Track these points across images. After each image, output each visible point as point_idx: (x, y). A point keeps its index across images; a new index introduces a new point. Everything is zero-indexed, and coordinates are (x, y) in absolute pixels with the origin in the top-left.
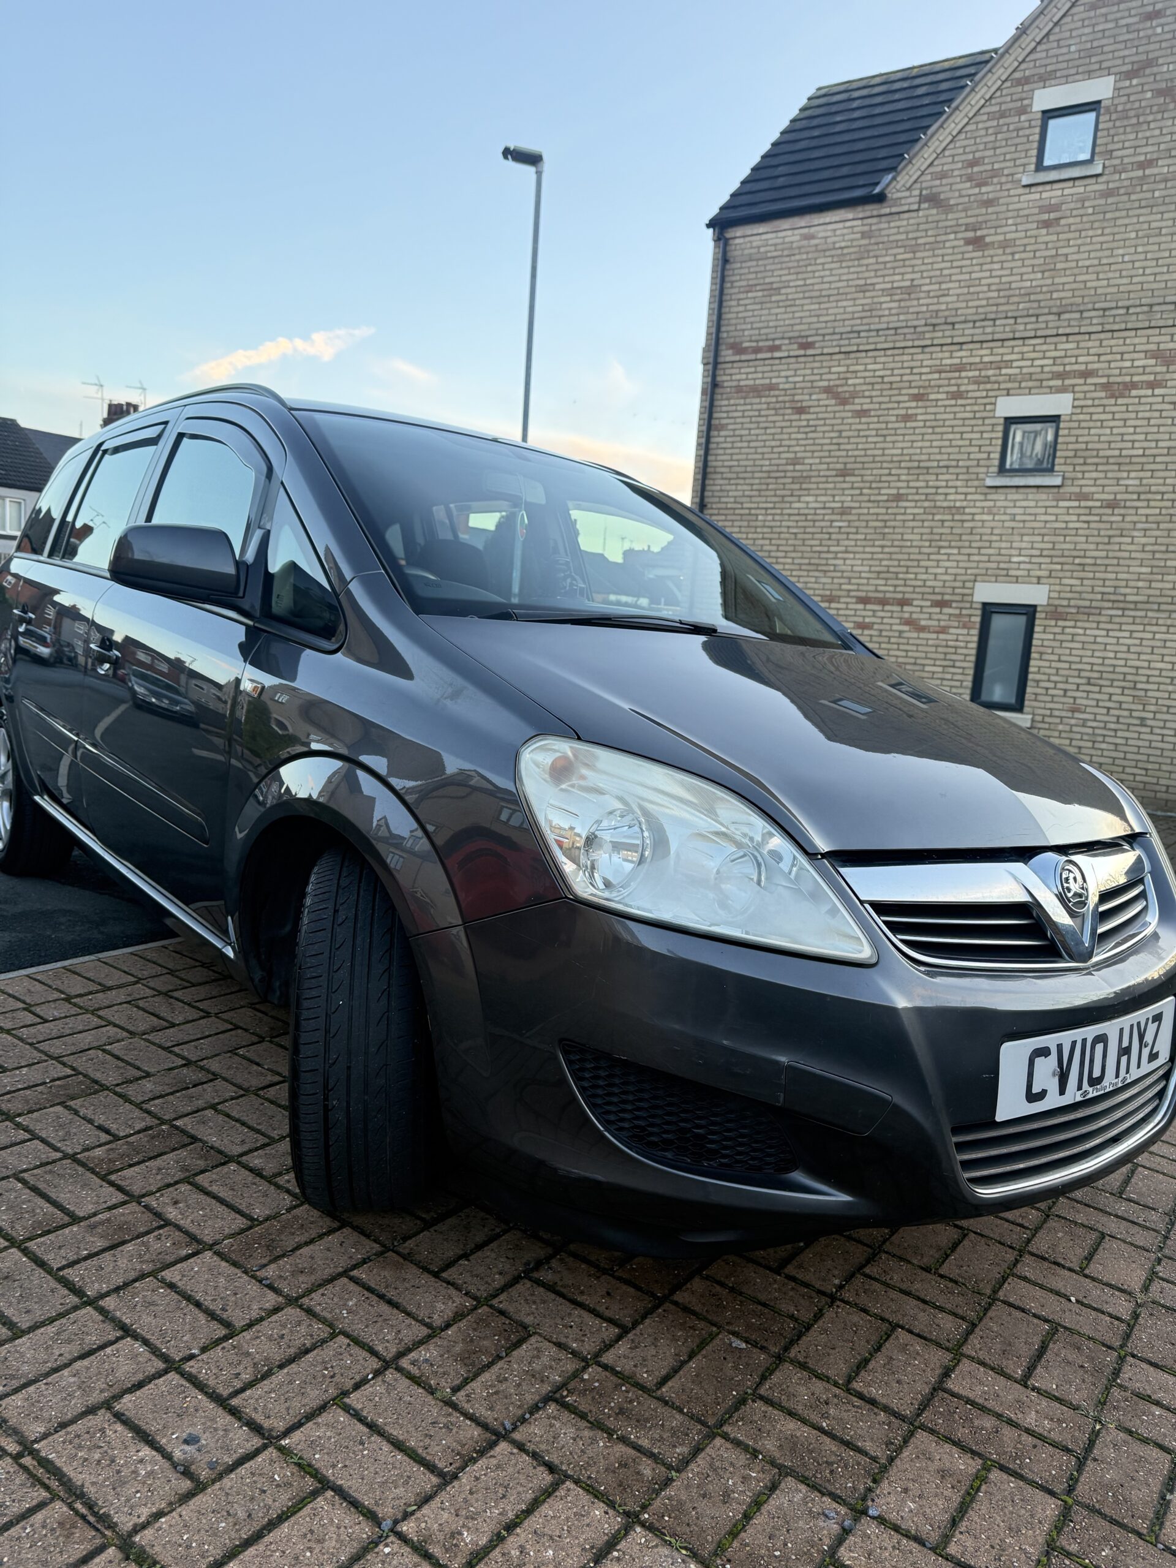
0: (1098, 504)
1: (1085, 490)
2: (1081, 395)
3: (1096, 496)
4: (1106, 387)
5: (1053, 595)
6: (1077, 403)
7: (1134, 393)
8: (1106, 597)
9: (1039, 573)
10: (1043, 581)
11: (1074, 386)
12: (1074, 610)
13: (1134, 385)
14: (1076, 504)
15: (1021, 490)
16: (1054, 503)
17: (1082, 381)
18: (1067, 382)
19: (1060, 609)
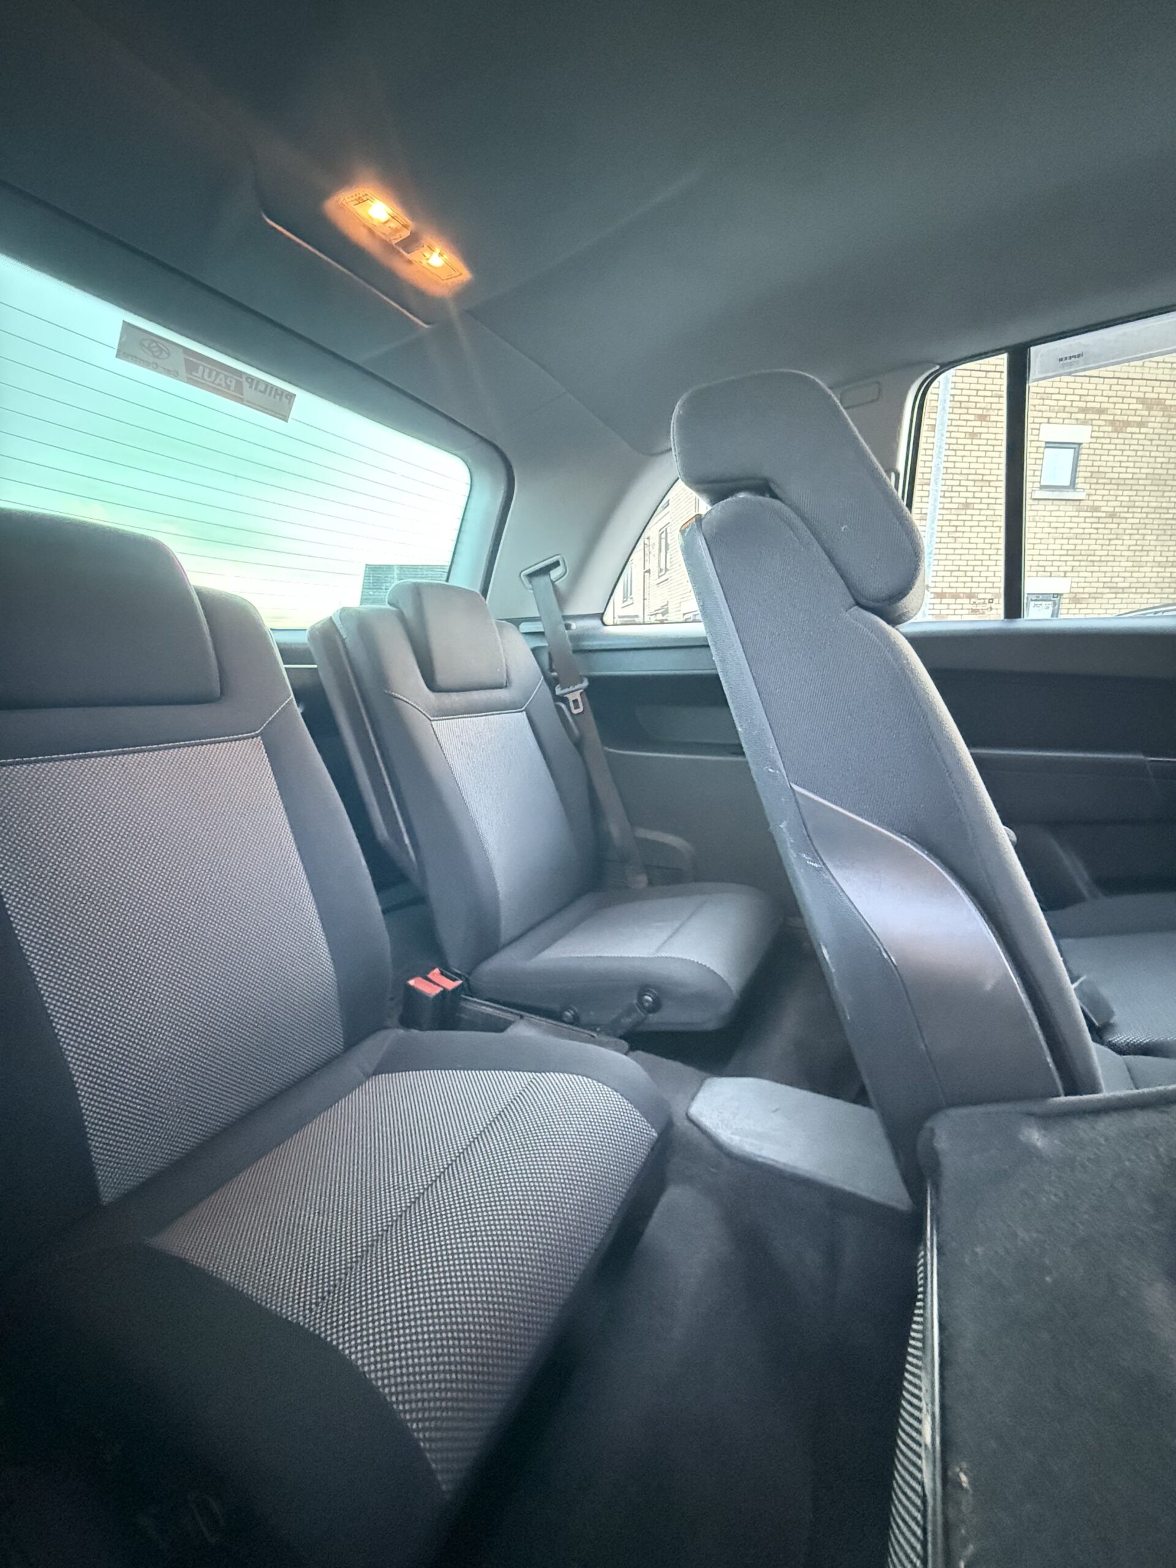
0: (1104, 515)
1: (1097, 504)
2: (1096, 428)
3: (1103, 509)
4: (1112, 423)
5: (1075, 585)
6: (1095, 434)
7: (1129, 430)
8: (1106, 585)
9: (1066, 569)
10: (1068, 574)
11: (1092, 420)
12: (1087, 596)
13: (1128, 424)
14: (1090, 514)
15: (1056, 502)
16: (1076, 514)
17: (1097, 417)
18: (1089, 416)
19: (1079, 596)
